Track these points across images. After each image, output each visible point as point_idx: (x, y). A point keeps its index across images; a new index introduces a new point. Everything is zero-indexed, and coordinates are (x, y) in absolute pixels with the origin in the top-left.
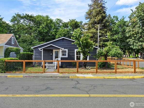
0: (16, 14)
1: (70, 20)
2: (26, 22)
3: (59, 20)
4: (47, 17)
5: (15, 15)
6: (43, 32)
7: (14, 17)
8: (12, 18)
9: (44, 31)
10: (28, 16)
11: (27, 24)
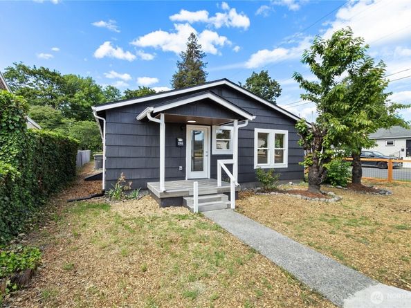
0: (18, 64)
1: (140, 87)
2: (42, 83)
3: (112, 88)
4: (90, 80)
5: (14, 67)
6: (83, 106)
7: (12, 70)
8: (6, 71)
9: (85, 105)
10: (47, 71)
11: (45, 88)
